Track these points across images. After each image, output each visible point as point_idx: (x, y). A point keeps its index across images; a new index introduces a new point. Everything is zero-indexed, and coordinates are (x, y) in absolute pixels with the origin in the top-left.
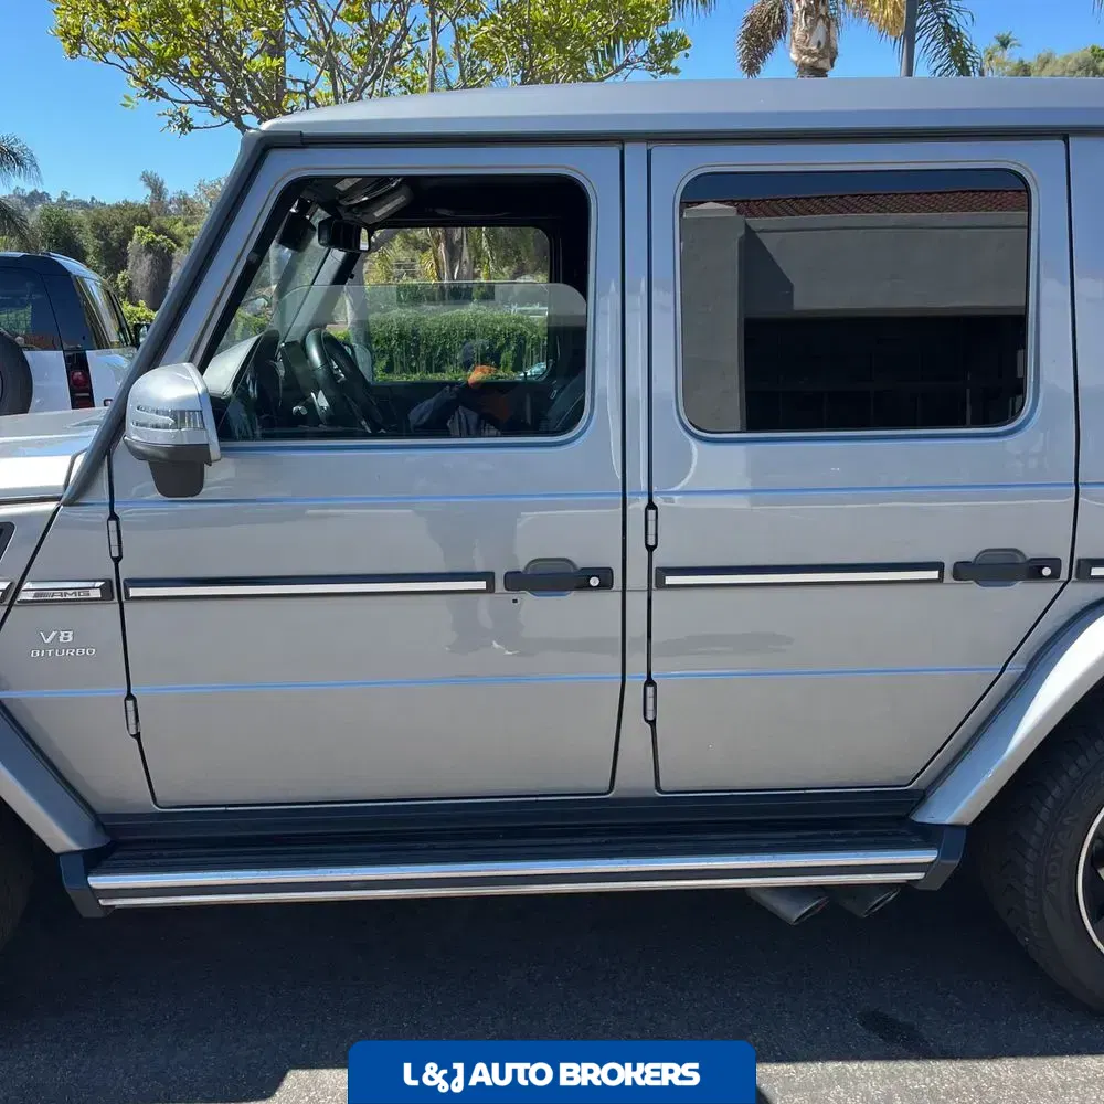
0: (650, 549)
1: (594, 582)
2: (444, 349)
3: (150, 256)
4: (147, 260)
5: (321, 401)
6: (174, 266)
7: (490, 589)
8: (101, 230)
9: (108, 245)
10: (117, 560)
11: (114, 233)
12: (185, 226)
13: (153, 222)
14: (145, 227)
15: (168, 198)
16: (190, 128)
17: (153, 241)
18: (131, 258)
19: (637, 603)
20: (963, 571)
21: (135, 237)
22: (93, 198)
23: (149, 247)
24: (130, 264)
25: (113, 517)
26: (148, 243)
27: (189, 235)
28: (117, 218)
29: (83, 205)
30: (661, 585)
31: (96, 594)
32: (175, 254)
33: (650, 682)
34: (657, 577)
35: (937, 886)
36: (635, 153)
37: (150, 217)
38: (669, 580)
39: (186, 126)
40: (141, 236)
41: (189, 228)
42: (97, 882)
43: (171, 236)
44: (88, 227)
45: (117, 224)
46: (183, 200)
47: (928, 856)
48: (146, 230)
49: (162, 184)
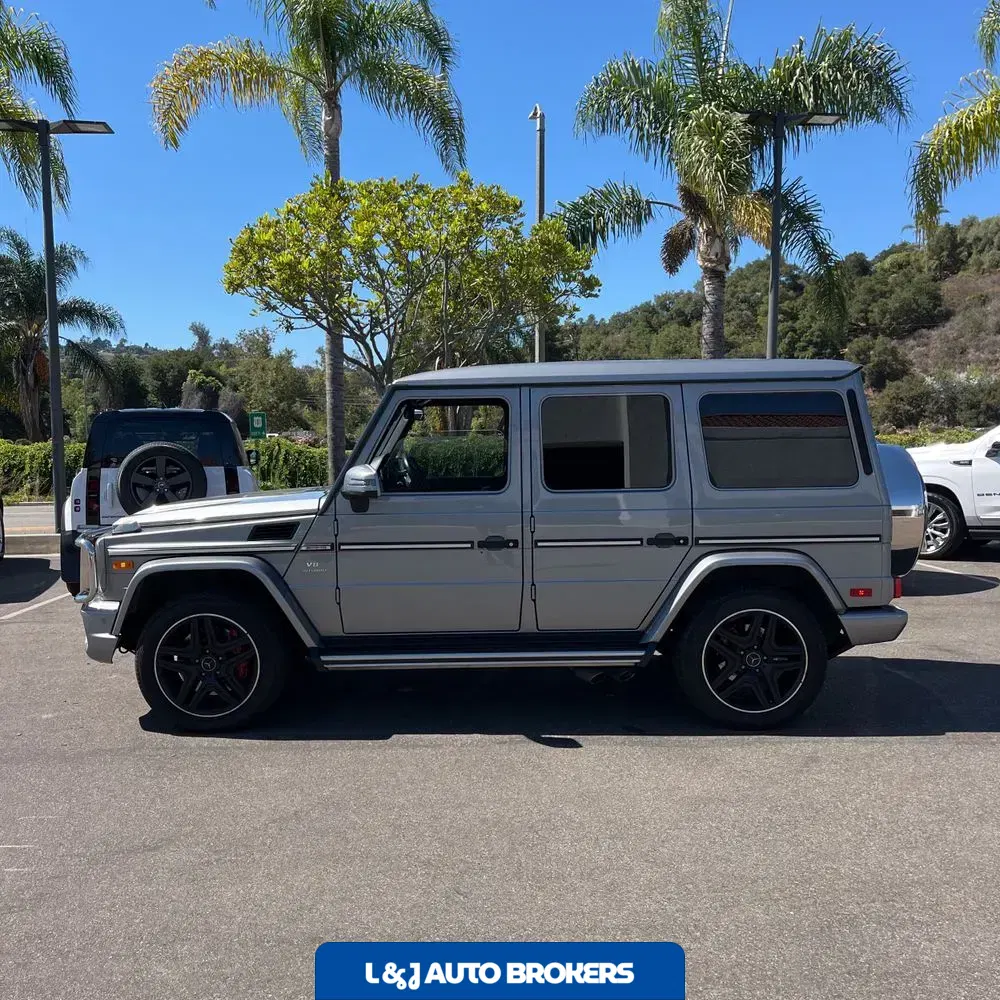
0: (532, 533)
1: (511, 544)
2: (447, 469)
3: (201, 394)
4: (198, 397)
5: (408, 480)
6: (220, 401)
7: (472, 547)
8: (159, 372)
9: (164, 384)
10: (336, 536)
11: (170, 376)
12: (228, 368)
13: (203, 366)
14: (197, 370)
15: (212, 345)
16: (292, 328)
17: (204, 381)
18: (185, 396)
19: (528, 553)
20: (651, 542)
21: (189, 378)
22: (147, 345)
23: (200, 387)
24: (183, 401)
25: (336, 520)
26: (199, 384)
27: (231, 376)
28: (172, 362)
29: (139, 350)
30: (537, 546)
31: (329, 548)
32: (221, 393)
33: (533, 584)
34: (535, 543)
35: (644, 665)
36: (525, 390)
37: (201, 362)
38: (539, 544)
39: (289, 328)
40: (193, 378)
41: (231, 370)
42: (323, 658)
43: (218, 377)
44: (148, 371)
45: (172, 368)
46: (225, 347)
47: (642, 653)
48: (198, 373)
49: (208, 332)
